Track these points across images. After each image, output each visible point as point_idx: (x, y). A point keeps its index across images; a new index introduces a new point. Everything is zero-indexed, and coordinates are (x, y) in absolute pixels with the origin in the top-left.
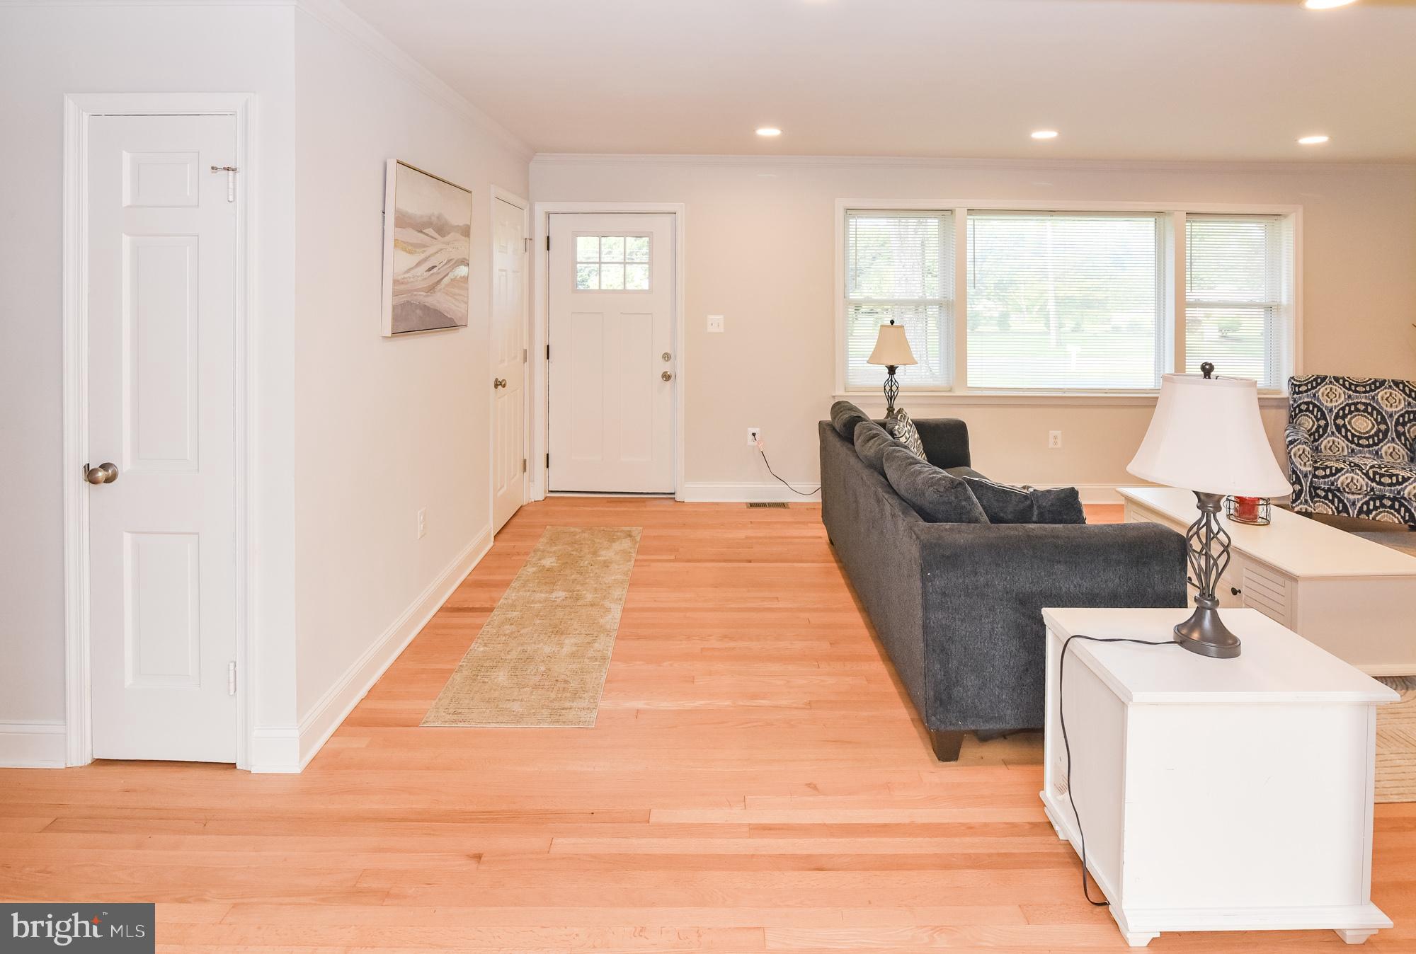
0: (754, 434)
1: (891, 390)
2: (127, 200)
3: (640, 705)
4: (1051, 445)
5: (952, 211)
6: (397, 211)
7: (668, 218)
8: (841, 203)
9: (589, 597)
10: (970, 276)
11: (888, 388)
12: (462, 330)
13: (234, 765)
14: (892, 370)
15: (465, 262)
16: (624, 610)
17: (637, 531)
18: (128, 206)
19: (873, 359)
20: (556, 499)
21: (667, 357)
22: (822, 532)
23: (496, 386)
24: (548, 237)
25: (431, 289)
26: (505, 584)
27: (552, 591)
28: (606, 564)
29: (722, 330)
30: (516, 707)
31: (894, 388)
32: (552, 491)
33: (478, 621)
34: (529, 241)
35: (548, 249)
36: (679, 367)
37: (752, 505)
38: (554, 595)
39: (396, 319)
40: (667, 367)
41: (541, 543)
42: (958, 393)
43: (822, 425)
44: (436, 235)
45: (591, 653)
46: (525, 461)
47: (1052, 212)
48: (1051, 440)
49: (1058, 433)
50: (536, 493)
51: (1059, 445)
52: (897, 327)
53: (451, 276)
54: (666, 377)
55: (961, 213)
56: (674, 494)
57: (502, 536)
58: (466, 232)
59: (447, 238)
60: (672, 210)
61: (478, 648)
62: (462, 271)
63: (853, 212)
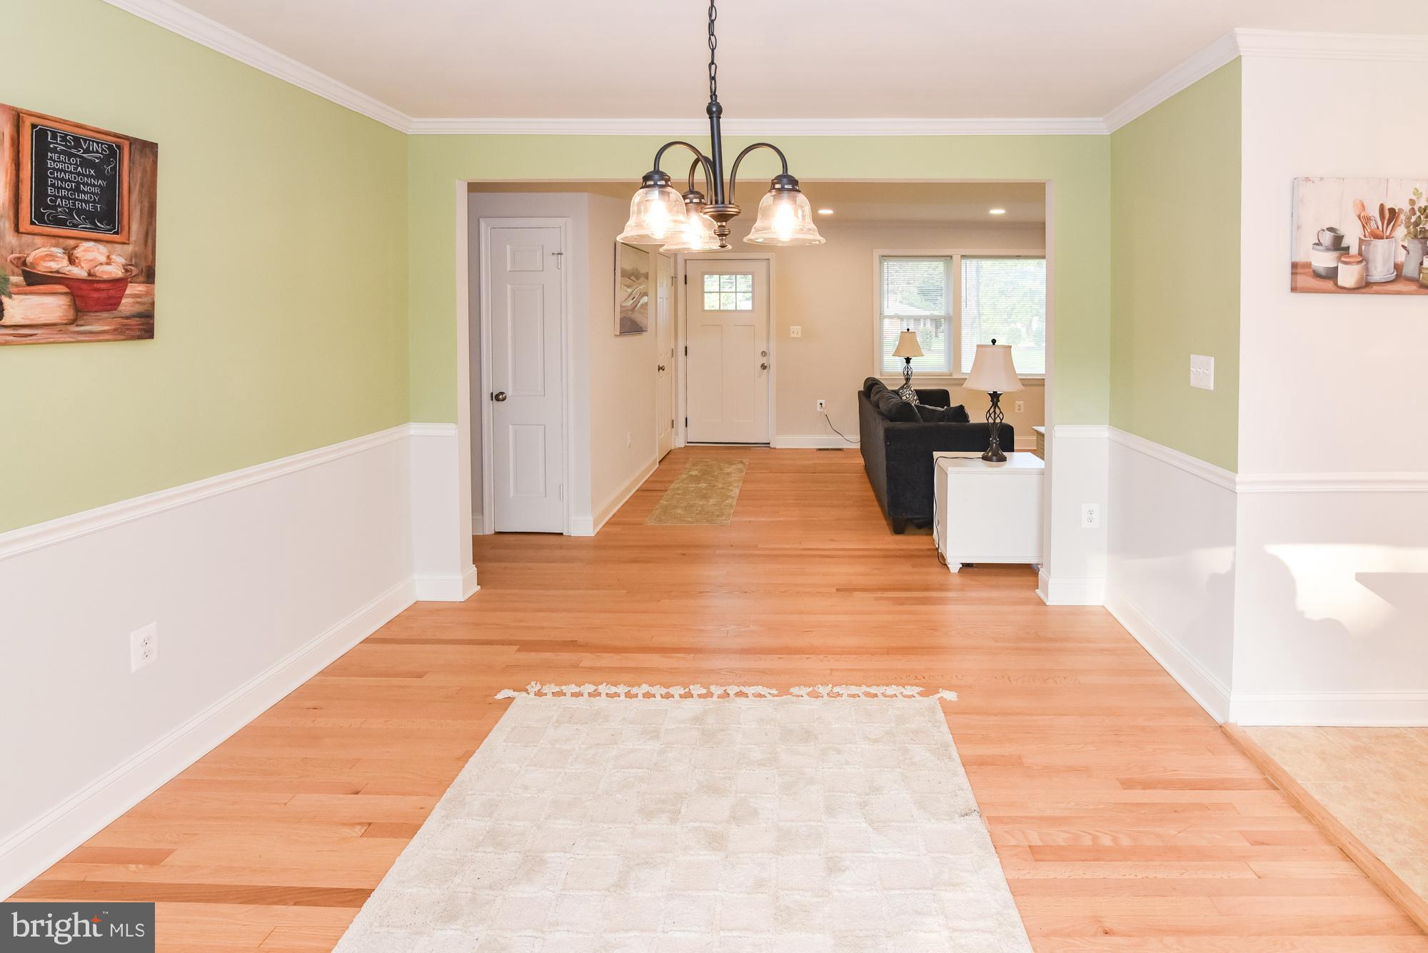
0: (821, 404)
1: (908, 374)
2: (509, 268)
3: (752, 519)
4: (1017, 411)
5: (951, 257)
6: (622, 269)
7: (764, 263)
8: (877, 253)
9: (720, 486)
10: (963, 298)
11: (906, 373)
12: (644, 333)
13: (562, 534)
14: (908, 360)
15: (646, 294)
16: (741, 491)
17: (746, 461)
18: (510, 271)
19: (897, 354)
20: (693, 448)
21: (764, 354)
22: (861, 461)
23: (659, 369)
24: (686, 276)
25: (633, 309)
26: (671, 482)
27: (698, 484)
28: (728, 474)
29: (800, 335)
30: (689, 519)
31: (910, 373)
32: (690, 443)
33: (662, 494)
34: (674, 278)
35: (686, 283)
36: (772, 360)
37: (819, 449)
38: (700, 485)
39: (622, 325)
40: (764, 360)
41: (688, 465)
42: (954, 377)
43: (859, 392)
44: (635, 280)
45: (724, 504)
46: (673, 421)
47: (1018, 257)
48: (1017, 408)
49: (1021, 403)
50: (680, 443)
51: (1022, 411)
52: (911, 333)
53: (641, 302)
54: (764, 367)
55: (956, 258)
56: (769, 443)
57: (663, 462)
58: (646, 276)
59: (640, 281)
60: (767, 257)
61: (664, 502)
62: (645, 299)
63: (885, 258)
